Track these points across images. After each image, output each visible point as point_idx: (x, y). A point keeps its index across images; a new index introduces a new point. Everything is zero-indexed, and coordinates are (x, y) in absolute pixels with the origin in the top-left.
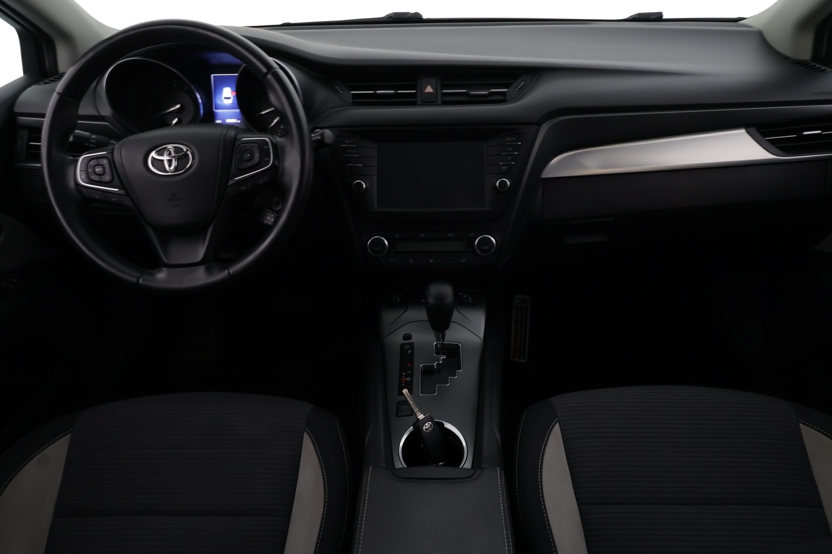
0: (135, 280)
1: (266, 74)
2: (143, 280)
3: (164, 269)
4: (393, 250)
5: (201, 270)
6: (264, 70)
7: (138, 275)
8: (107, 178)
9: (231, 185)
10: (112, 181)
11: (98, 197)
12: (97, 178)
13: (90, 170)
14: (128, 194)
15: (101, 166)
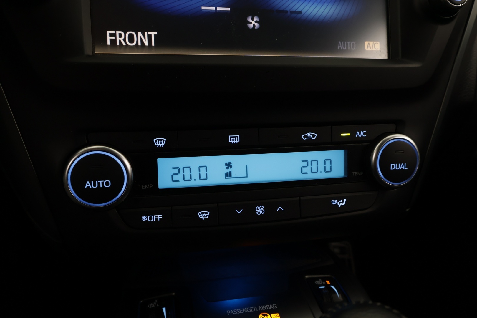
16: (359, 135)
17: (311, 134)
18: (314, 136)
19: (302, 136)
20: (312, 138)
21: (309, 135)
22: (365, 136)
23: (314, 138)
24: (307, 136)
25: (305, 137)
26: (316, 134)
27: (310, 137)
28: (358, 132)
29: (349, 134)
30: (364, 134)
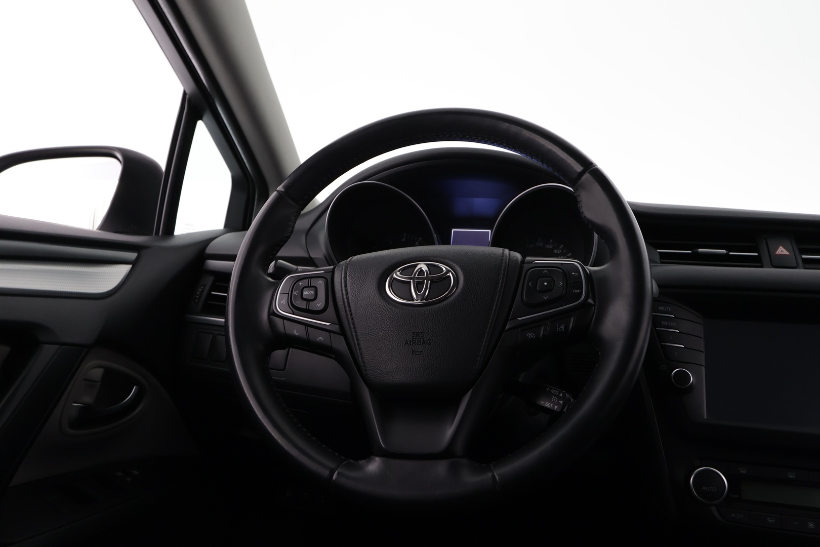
0: (326, 473)
1: (582, 174)
2: (338, 474)
3: (377, 459)
4: (736, 496)
5: (441, 468)
6: (578, 168)
7: (332, 465)
8: (319, 304)
9: (509, 330)
10: (325, 309)
11: (296, 333)
12: (303, 305)
13: (295, 293)
14: (343, 332)
15: (313, 289)
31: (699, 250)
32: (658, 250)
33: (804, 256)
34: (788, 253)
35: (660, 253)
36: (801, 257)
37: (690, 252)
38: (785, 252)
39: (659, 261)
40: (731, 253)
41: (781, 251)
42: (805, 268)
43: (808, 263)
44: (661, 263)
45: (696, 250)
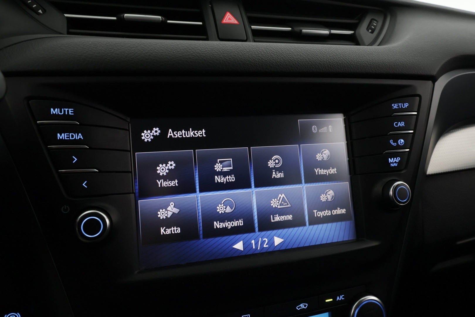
16: (339, 299)
17: (303, 305)
18: (305, 306)
19: (297, 307)
20: (304, 307)
21: (302, 306)
22: (344, 299)
23: (305, 307)
24: (300, 307)
25: (298, 308)
26: (307, 304)
27: (303, 307)
28: (338, 297)
29: (331, 300)
30: (343, 297)
31: (126, 15)
32: (66, 15)
33: (253, 27)
34: (236, 22)
35: (67, 18)
36: (251, 28)
37: (115, 18)
38: (234, 21)
39: (65, 30)
40: (168, 21)
41: (229, 19)
42: (255, 41)
43: (258, 35)
44: (69, 33)
45: (122, 15)
